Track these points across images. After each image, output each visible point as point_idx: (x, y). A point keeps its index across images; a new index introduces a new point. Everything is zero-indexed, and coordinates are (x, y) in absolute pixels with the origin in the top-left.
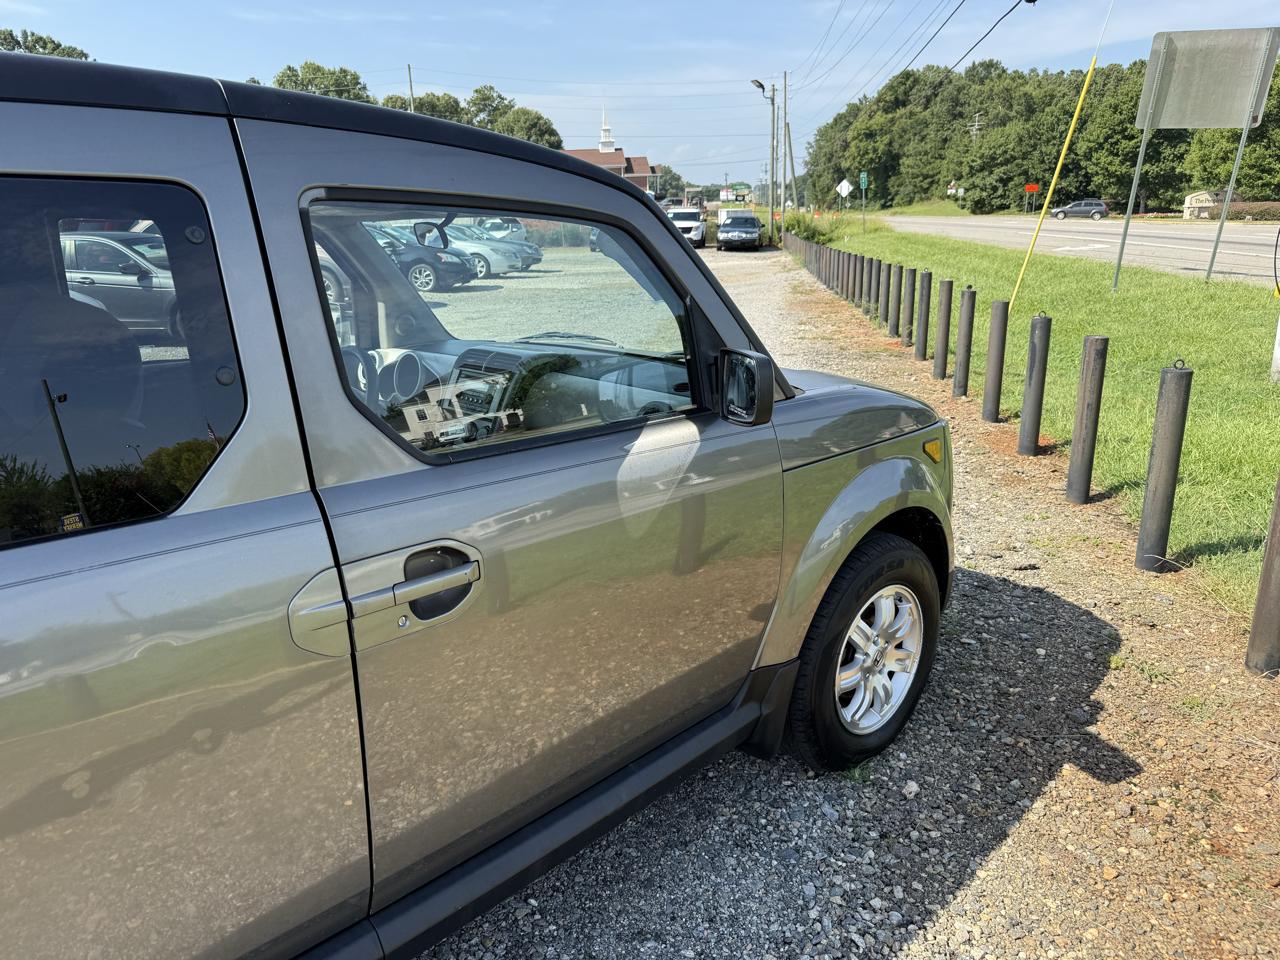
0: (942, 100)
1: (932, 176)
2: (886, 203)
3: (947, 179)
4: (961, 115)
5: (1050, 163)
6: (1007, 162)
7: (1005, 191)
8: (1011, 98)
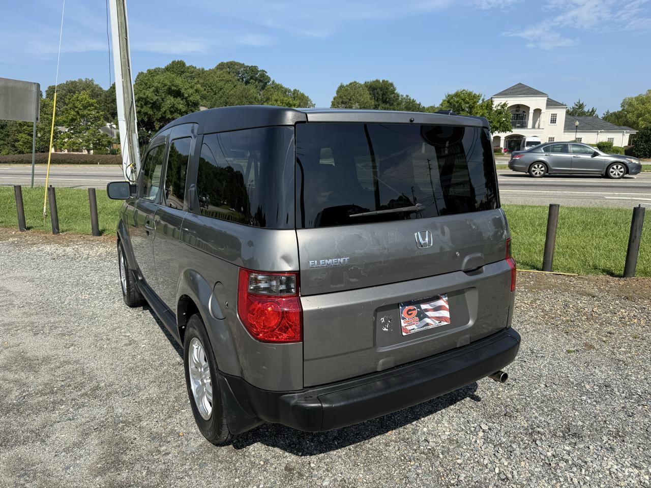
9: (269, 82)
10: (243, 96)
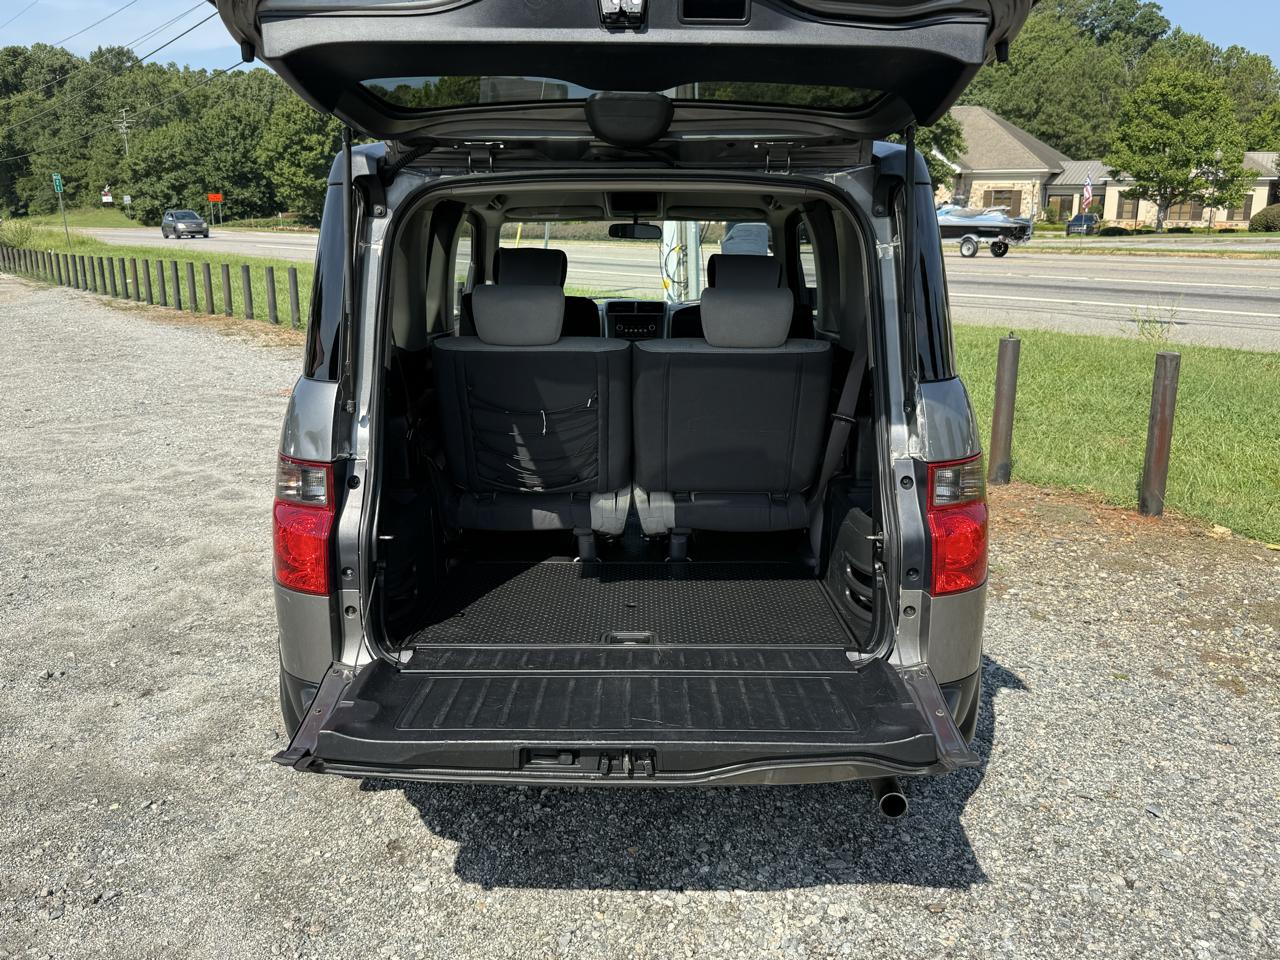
0: (73, 89)
1: (76, 180)
2: (17, 210)
3: (97, 183)
4: (100, 109)
5: (227, 170)
6: (176, 167)
7: (180, 199)
8: (160, 95)
9: (1164, 32)
10: (1083, 75)
